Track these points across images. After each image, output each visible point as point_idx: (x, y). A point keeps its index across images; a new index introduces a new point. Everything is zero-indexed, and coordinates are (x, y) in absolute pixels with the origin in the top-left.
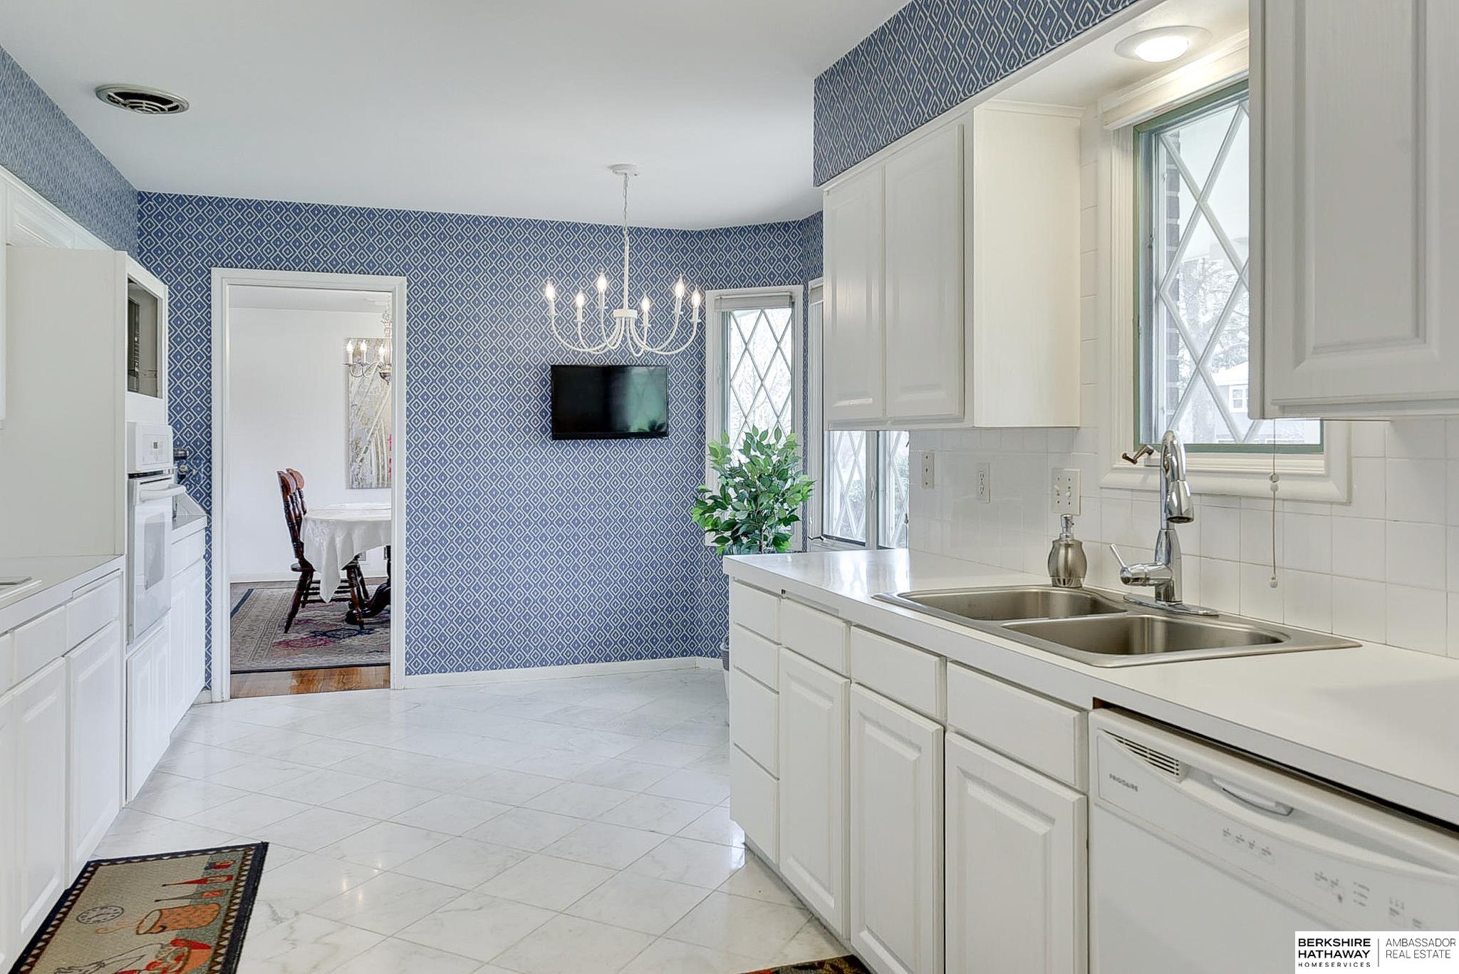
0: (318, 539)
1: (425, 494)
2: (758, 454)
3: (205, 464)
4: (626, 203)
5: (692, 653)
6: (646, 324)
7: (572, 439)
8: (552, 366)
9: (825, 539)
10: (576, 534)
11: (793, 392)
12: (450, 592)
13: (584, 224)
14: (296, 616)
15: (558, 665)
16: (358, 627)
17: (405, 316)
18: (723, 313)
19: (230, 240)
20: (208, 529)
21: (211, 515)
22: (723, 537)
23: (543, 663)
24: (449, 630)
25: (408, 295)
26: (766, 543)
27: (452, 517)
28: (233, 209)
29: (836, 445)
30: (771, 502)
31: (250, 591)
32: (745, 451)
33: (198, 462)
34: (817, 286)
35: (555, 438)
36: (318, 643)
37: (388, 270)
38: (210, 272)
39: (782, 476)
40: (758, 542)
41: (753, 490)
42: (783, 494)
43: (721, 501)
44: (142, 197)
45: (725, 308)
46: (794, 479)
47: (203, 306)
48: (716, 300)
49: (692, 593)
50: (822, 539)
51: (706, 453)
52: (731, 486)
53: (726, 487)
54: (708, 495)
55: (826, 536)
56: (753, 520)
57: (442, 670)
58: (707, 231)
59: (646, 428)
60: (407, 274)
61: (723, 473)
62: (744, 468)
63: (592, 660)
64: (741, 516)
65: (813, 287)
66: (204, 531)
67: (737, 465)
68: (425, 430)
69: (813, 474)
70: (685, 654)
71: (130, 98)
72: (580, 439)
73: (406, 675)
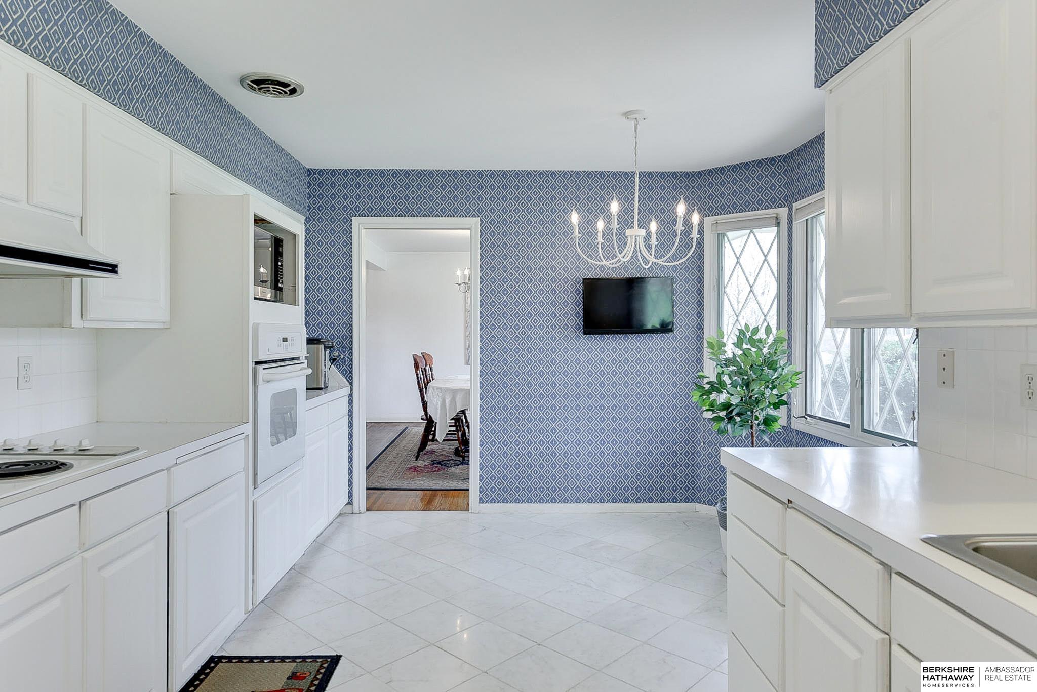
0: (435, 400)
1: (493, 373)
2: (749, 346)
3: (348, 351)
4: (636, 143)
5: (693, 500)
6: (654, 241)
7: (599, 334)
8: (583, 279)
9: (808, 418)
10: (602, 405)
11: (778, 295)
12: (510, 445)
13: (608, 172)
14: (427, 448)
15: (589, 502)
16: (461, 459)
17: (479, 246)
18: (718, 234)
19: (364, 198)
20: (351, 395)
21: (352, 386)
22: (719, 416)
23: (578, 501)
24: (510, 473)
25: (480, 230)
26: (757, 422)
27: (511, 390)
28: (366, 177)
29: (818, 338)
30: (762, 388)
31: (407, 428)
32: (738, 344)
33: (344, 349)
34: (800, 206)
35: (585, 333)
36: (434, 470)
37: (468, 214)
38: (351, 220)
39: (772, 365)
40: (750, 421)
41: (746, 377)
42: (773, 382)
43: (717, 386)
44: (310, 172)
45: (720, 231)
46: (783, 369)
47: (347, 244)
48: (713, 224)
49: (693, 454)
50: (806, 418)
51: (704, 347)
52: (726, 374)
53: (722, 375)
54: (706, 380)
55: (809, 416)
56: (745, 403)
57: (505, 501)
58: (705, 171)
59: (658, 326)
60: (480, 216)
61: (719, 363)
62: (737, 359)
63: (615, 500)
64: (735, 401)
65: (797, 207)
66: (348, 397)
67: (731, 356)
68: (493, 327)
69: (797, 366)
70: (687, 500)
71: (261, 84)
72: (605, 334)
73: (480, 503)
